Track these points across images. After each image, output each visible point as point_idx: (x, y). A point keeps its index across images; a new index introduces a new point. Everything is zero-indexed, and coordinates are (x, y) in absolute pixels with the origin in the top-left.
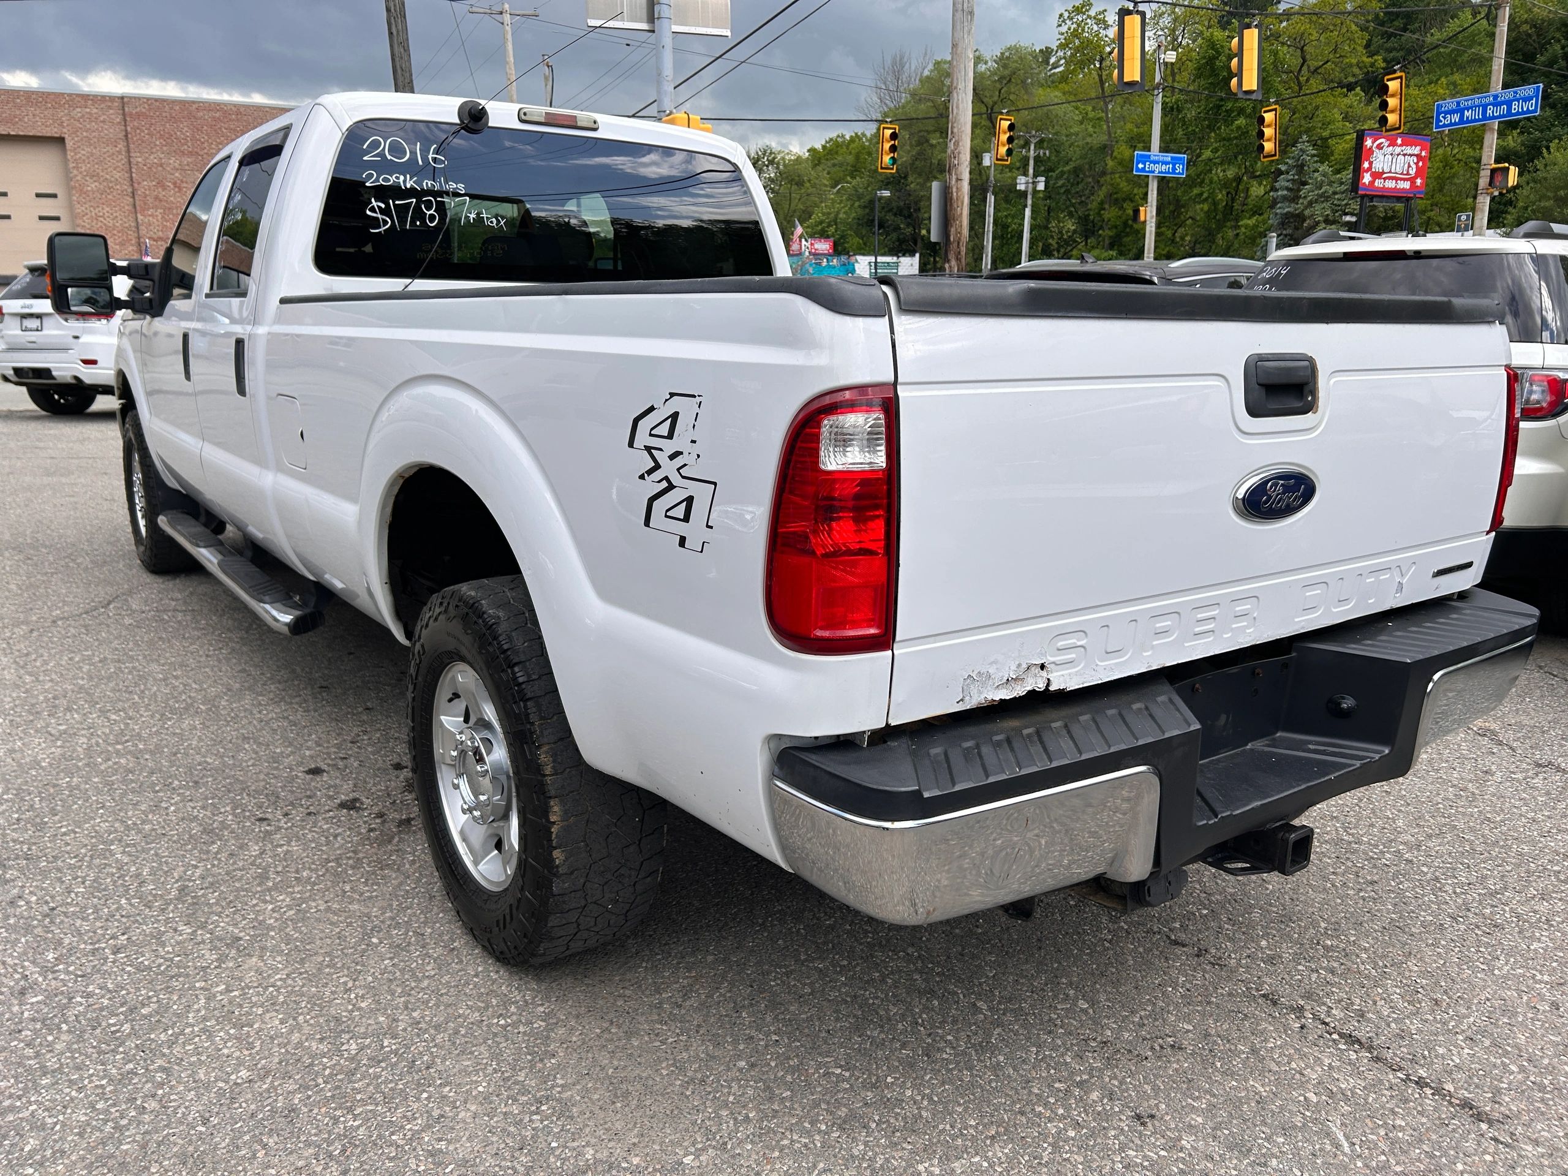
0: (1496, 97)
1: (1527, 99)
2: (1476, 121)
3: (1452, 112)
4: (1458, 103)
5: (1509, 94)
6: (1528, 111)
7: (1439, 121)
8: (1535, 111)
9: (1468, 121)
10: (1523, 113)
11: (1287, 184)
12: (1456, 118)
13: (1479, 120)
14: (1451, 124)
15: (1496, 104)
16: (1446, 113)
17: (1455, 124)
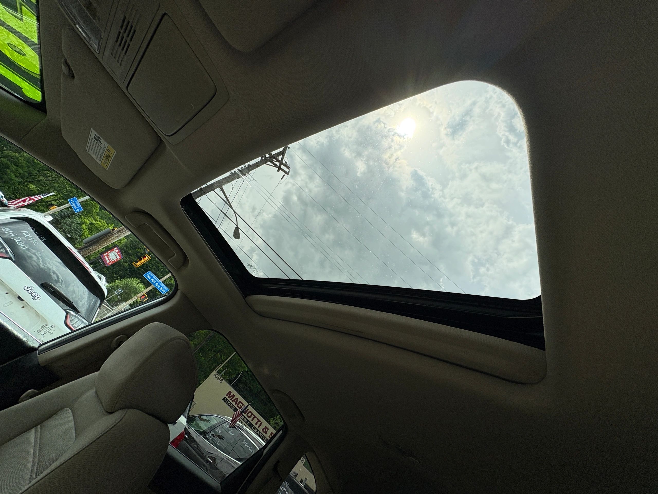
0: (160, 283)
1: (164, 289)
2: (152, 282)
3: (150, 276)
4: (153, 276)
5: (163, 285)
6: (162, 292)
7: (146, 275)
8: (163, 293)
9: (151, 281)
10: (161, 291)
11: (66, 213)
12: (150, 278)
13: (153, 283)
14: (147, 278)
15: (159, 284)
16: (149, 275)
17: (148, 279)
